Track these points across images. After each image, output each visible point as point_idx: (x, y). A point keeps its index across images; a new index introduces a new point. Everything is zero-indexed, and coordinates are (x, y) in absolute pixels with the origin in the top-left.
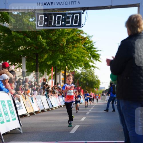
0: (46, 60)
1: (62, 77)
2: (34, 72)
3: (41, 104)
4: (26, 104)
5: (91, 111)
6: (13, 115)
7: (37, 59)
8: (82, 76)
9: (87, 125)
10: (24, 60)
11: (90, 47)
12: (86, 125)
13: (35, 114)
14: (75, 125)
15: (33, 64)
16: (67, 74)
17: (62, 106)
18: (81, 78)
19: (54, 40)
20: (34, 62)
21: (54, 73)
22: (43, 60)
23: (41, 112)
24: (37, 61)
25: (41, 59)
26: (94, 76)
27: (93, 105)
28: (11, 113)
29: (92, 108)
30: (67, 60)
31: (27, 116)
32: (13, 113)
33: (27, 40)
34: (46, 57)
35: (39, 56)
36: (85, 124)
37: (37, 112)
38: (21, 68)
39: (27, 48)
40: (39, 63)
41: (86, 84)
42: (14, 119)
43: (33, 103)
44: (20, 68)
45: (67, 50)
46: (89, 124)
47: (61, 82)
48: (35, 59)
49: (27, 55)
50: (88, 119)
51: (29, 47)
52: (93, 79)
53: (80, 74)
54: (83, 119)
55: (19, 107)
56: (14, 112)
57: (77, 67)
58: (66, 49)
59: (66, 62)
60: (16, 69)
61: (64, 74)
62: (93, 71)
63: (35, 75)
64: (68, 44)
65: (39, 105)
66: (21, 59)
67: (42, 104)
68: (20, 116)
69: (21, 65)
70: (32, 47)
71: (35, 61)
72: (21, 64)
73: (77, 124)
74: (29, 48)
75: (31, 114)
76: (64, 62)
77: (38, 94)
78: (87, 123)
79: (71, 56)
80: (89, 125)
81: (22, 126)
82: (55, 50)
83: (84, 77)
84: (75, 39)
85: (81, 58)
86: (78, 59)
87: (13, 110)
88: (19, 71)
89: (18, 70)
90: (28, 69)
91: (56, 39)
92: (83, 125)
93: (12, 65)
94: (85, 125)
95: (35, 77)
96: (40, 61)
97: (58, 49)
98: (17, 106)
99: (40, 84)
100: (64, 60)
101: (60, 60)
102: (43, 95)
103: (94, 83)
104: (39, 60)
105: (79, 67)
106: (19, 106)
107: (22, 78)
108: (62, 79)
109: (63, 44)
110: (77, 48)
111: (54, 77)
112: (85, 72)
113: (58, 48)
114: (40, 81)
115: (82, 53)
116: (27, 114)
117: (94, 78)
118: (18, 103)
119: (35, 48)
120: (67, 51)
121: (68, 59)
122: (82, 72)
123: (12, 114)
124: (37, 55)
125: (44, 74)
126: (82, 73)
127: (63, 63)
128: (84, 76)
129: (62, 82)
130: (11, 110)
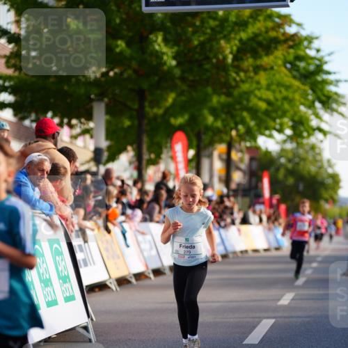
0: (169, 112)
1: (218, 165)
2: (129, 148)
3: (151, 249)
4: (107, 250)
5: (313, 272)
6: (67, 285)
7: (142, 107)
8: (283, 160)
9: (300, 320)
10: (99, 110)
11: (312, 68)
12: (295, 319)
13: (133, 280)
14: (259, 318)
15: (127, 123)
16: (235, 156)
17: (220, 259)
18: (278, 170)
19: (196, 47)
20: (131, 118)
21: (191, 153)
22: (161, 111)
23: (152, 276)
24: (141, 114)
25: (152, 107)
26: (321, 161)
27: (318, 256)
28: (60, 278)
29: (315, 265)
30: (236, 110)
31: (109, 288)
32: (64, 279)
33: (117, 46)
34: (170, 100)
35: (149, 98)
36: (292, 317)
37: (139, 276)
38: (92, 137)
39: (111, 74)
40: (146, 121)
41: (296, 186)
42: (69, 299)
43: (128, 246)
44: (87, 136)
45: (238, 79)
46: (306, 317)
47: (216, 180)
48: (136, 106)
49: (110, 96)
50: (301, 299)
51: (116, 70)
52: (317, 173)
53: (274, 154)
54: (286, 299)
55: (84, 260)
56: (68, 277)
57: (267, 132)
58: (234, 75)
59: (233, 116)
60: (74, 141)
61: (224, 157)
62: (319, 145)
63: (134, 159)
64: (242, 59)
65: (145, 254)
66: (91, 108)
67: (154, 252)
68: (87, 286)
69: (92, 129)
70: (125, 70)
71: (135, 113)
72: (91, 125)
73: (266, 315)
74: (115, 73)
75: (122, 282)
76: (223, 116)
77: (144, 220)
78: (300, 314)
79: (248, 100)
80: (304, 319)
81: (92, 320)
82: (197, 78)
83: (290, 166)
84: (265, 42)
85: (282, 104)
86: (270, 108)
87: (65, 268)
88: (85, 147)
89: (80, 142)
90: (111, 140)
91: (202, 44)
92: (285, 317)
93: (61, 125)
94: (291, 319)
95: (133, 166)
96: (151, 115)
97: (208, 74)
98: (79, 256)
99: (150, 187)
100: (226, 110)
101: (214, 112)
102: (158, 222)
103: (322, 184)
104: (147, 109)
105: (275, 134)
106: (83, 257)
107: (94, 169)
108: (220, 171)
109: (225, 58)
110: (267, 72)
111: (193, 164)
112: (292, 150)
113: (207, 70)
114: (150, 176)
115: (283, 90)
116: (108, 283)
117: (321, 167)
118: (80, 246)
119: (135, 71)
120: (235, 80)
121: (238, 107)
122: (282, 150)
123: (65, 282)
124: (141, 95)
125: (163, 156)
126: (284, 154)
127: (223, 121)
128: (290, 161)
129: (220, 180)
130: (60, 269)
